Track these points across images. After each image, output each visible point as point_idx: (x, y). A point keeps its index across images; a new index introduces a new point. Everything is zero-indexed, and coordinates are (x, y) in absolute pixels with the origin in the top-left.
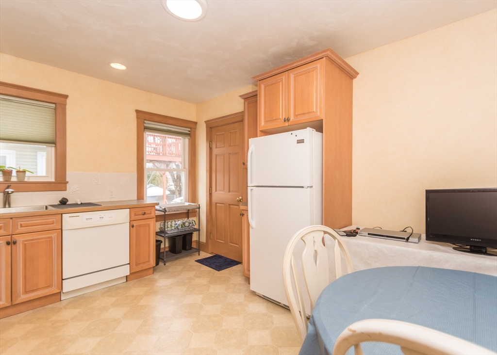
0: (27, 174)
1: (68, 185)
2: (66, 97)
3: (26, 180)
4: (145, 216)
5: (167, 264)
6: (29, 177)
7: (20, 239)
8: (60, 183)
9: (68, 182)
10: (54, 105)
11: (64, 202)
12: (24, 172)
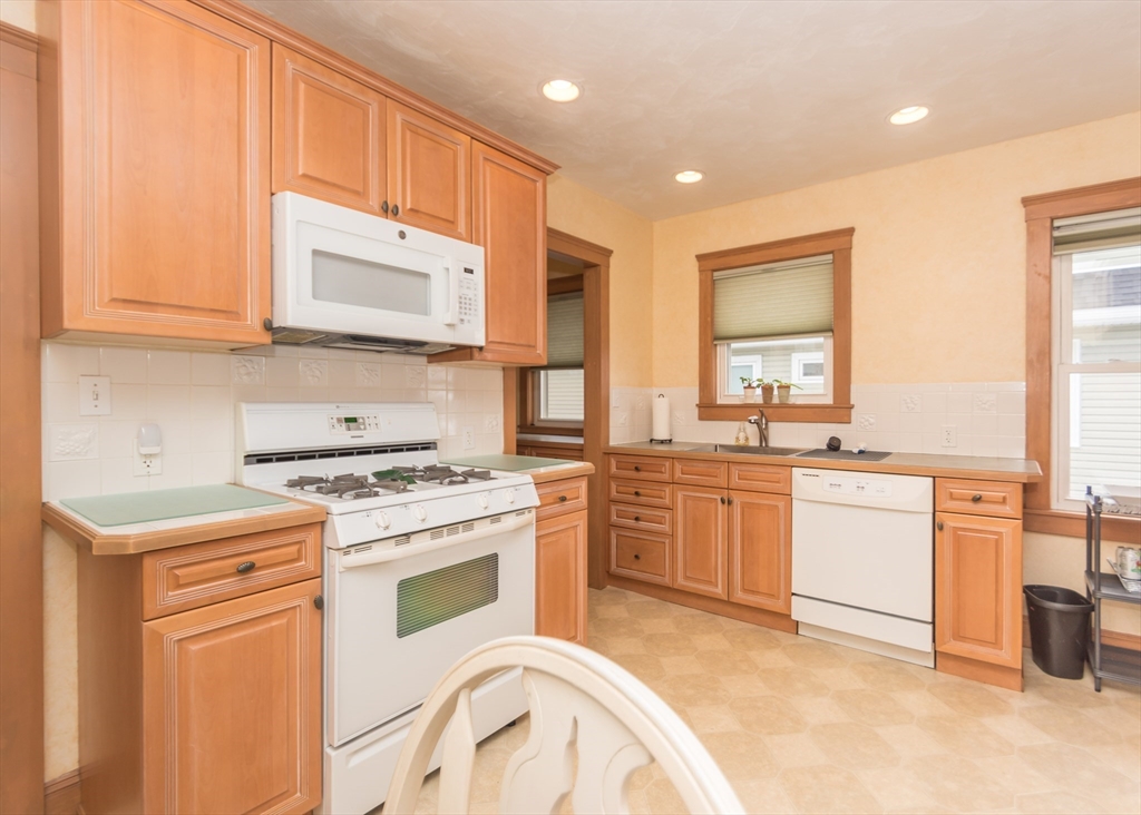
0: (793, 391)
1: (853, 411)
2: (850, 231)
3: (792, 401)
4: (980, 508)
5: (1107, 693)
6: (797, 397)
7: (737, 499)
8: (840, 409)
9: (852, 407)
10: (830, 257)
11: (834, 446)
12: (788, 387)
